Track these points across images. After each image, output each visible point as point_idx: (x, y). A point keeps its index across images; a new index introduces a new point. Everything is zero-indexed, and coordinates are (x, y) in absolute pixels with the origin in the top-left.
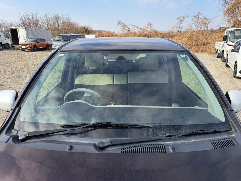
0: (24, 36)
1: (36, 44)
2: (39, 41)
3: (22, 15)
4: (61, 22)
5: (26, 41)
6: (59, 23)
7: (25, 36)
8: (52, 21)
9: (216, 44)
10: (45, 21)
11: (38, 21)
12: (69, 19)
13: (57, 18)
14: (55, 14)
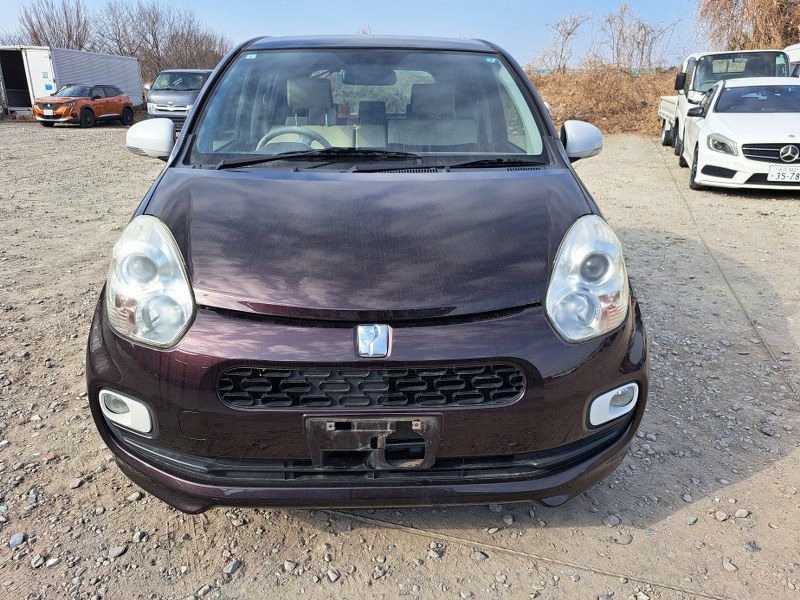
0: (45, 77)
1: (90, 103)
2: (101, 93)
3: (29, 8)
4: (164, 31)
5: (53, 91)
6: (159, 37)
7: (51, 76)
8: (134, 29)
9: (663, 103)
10: (110, 28)
11: (85, 28)
12: (195, 23)
13: (152, 19)
14: (145, 6)
